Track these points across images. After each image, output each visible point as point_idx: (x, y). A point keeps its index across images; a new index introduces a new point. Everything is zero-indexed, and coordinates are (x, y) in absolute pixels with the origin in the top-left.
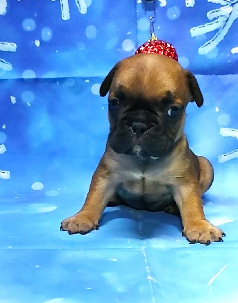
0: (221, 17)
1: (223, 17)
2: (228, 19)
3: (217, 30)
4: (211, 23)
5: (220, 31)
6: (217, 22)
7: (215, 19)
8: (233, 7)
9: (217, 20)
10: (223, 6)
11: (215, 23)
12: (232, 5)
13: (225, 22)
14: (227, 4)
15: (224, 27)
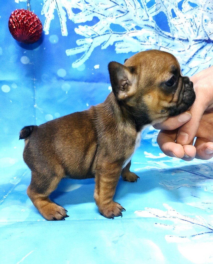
0: (85, 45)
1: (87, 45)
2: (90, 47)
3: (83, 53)
4: (79, 47)
5: (85, 53)
6: (83, 47)
7: (81, 45)
8: (93, 39)
9: (83, 46)
10: (86, 38)
11: (82, 48)
12: (93, 38)
13: (89, 48)
14: (89, 37)
15: (88, 51)
